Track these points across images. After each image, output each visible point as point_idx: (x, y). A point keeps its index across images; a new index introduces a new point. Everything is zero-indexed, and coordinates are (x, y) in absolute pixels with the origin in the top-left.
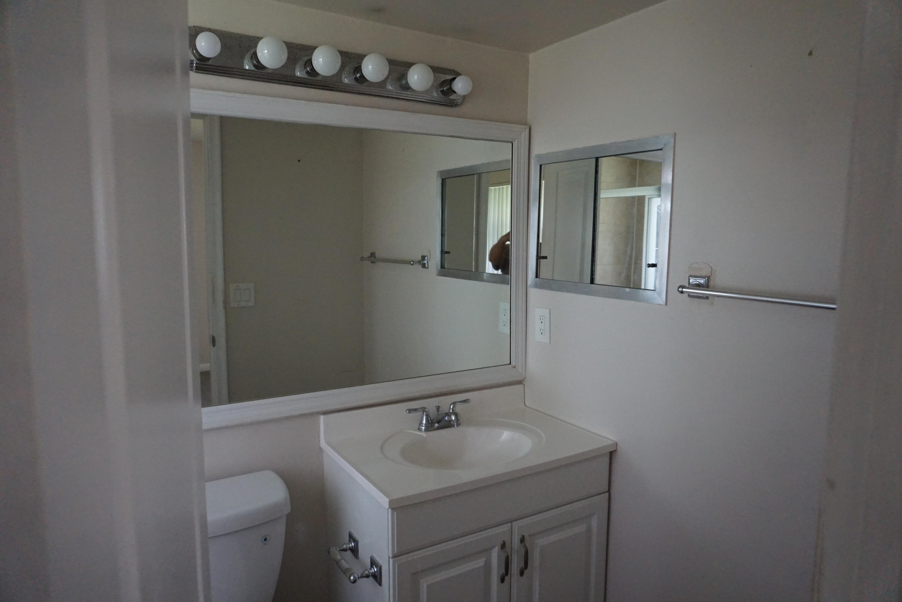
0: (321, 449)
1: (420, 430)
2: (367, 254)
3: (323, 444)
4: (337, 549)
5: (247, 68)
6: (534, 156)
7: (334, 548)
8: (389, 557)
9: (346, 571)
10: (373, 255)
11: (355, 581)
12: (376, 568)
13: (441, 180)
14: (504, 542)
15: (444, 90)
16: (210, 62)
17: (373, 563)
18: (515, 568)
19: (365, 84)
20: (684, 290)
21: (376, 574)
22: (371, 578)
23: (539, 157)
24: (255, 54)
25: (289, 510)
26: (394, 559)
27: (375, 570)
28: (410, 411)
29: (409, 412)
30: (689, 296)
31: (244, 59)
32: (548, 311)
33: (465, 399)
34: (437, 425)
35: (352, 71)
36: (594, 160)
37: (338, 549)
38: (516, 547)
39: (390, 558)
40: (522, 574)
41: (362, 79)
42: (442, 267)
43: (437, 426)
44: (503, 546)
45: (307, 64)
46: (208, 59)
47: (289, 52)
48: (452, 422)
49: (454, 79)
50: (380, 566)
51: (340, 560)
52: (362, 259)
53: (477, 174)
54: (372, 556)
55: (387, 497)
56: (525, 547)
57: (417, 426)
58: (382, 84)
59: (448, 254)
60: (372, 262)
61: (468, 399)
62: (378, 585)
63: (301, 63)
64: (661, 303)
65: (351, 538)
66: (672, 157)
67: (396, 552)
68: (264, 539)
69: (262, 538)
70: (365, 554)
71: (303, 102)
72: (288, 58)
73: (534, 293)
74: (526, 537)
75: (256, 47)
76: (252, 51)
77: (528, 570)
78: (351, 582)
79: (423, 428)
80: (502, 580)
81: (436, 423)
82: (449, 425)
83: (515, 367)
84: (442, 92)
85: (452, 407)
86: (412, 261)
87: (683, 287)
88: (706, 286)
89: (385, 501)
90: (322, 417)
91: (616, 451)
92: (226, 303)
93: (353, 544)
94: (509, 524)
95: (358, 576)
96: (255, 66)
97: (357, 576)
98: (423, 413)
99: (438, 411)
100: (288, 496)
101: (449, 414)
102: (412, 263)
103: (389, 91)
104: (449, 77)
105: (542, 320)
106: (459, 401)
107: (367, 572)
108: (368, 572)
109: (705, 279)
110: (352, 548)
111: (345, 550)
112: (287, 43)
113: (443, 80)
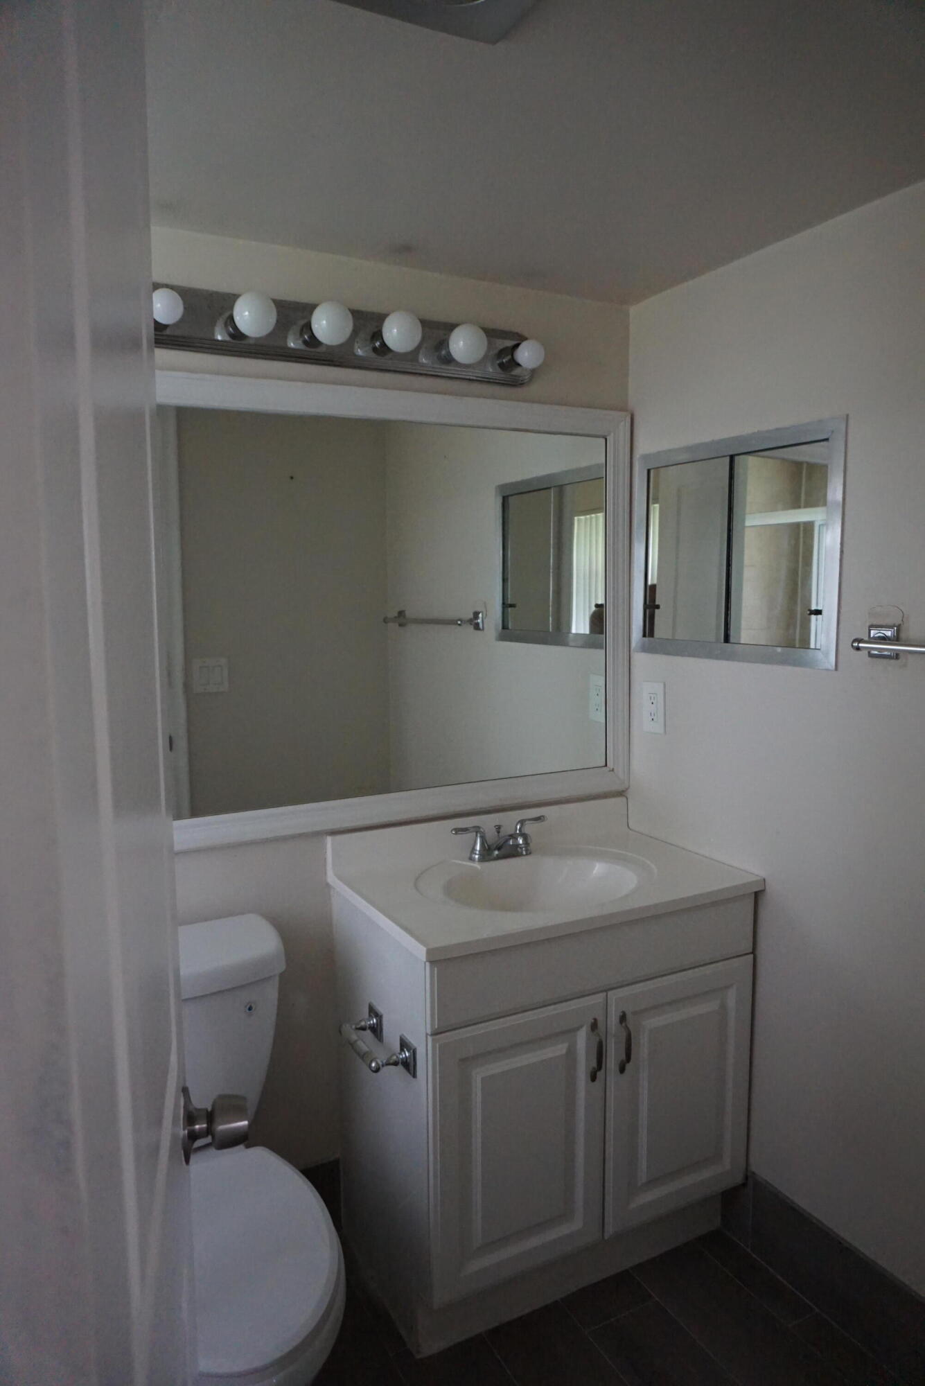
0: (328, 885)
1: (471, 859)
2: (393, 613)
3: (331, 878)
4: (351, 1027)
5: (219, 338)
6: (638, 456)
7: (347, 1025)
8: (427, 1034)
9: (364, 1056)
10: (401, 613)
11: (377, 1070)
12: (408, 1052)
13: (501, 498)
14: (595, 1020)
15: (503, 362)
16: (168, 332)
17: (404, 1045)
18: (612, 1061)
19: (390, 355)
20: (860, 645)
21: (408, 1061)
22: (400, 1067)
23: (645, 457)
24: (231, 318)
25: (284, 967)
26: (434, 1037)
27: (407, 1054)
28: (458, 831)
29: (456, 834)
30: (871, 655)
31: (215, 325)
32: (662, 685)
33: (539, 815)
34: (496, 852)
35: (369, 337)
36: (728, 459)
37: (354, 1027)
38: (613, 1032)
39: (429, 1037)
40: (622, 1070)
41: (384, 349)
42: (505, 627)
43: (497, 855)
44: (594, 1026)
45: (304, 330)
46: (166, 327)
47: (278, 313)
48: (519, 849)
49: (517, 346)
50: (413, 1048)
51: (356, 1041)
52: (386, 620)
53: (555, 486)
54: (403, 1035)
55: (425, 946)
56: (627, 1028)
57: (468, 855)
58: (413, 355)
59: (513, 608)
60: (401, 625)
61: (543, 816)
62: (410, 1077)
63: (296, 328)
64: (830, 668)
65: (373, 1012)
66: (843, 450)
67: (436, 1027)
68: (248, 1007)
69: (246, 1007)
70: (391, 1034)
71: (300, 384)
72: (277, 321)
73: (640, 659)
74: (629, 1016)
75: (232, 308)
76: (227, 314)
77: (631, 1063)
78: (372, 1071)
79: (477, 856)
80: (593, 1078)
81: (495, 850)
82: (514, 853)
83: (613, 770)
84: (501, 366)
85: (518, 827)
86: (459, 620)
87: (860, 641)
88: (896, 639)
89: (421, 952)
90: (329, 839)
91: (763, 891)
92: (187, 686)
93: (375, 1021)
94: (603, 995)
95: (382, 1062)
96: (231, 336)
97: (380, 1063)
98: (477, 836)
99: (498, 832)
100: (281, 947)
101: (514, 836)
102: (459, 622)
103: (423, 365)
104: (509, 343)
105: (652, 701)
106: (530, 817)
107: (395, 1057)
108: (397, 1057)
109: (893, 630)
110: (374, 1027)
111: (363, 1029)
112: (275, 301)
113: (501, 347)
